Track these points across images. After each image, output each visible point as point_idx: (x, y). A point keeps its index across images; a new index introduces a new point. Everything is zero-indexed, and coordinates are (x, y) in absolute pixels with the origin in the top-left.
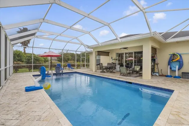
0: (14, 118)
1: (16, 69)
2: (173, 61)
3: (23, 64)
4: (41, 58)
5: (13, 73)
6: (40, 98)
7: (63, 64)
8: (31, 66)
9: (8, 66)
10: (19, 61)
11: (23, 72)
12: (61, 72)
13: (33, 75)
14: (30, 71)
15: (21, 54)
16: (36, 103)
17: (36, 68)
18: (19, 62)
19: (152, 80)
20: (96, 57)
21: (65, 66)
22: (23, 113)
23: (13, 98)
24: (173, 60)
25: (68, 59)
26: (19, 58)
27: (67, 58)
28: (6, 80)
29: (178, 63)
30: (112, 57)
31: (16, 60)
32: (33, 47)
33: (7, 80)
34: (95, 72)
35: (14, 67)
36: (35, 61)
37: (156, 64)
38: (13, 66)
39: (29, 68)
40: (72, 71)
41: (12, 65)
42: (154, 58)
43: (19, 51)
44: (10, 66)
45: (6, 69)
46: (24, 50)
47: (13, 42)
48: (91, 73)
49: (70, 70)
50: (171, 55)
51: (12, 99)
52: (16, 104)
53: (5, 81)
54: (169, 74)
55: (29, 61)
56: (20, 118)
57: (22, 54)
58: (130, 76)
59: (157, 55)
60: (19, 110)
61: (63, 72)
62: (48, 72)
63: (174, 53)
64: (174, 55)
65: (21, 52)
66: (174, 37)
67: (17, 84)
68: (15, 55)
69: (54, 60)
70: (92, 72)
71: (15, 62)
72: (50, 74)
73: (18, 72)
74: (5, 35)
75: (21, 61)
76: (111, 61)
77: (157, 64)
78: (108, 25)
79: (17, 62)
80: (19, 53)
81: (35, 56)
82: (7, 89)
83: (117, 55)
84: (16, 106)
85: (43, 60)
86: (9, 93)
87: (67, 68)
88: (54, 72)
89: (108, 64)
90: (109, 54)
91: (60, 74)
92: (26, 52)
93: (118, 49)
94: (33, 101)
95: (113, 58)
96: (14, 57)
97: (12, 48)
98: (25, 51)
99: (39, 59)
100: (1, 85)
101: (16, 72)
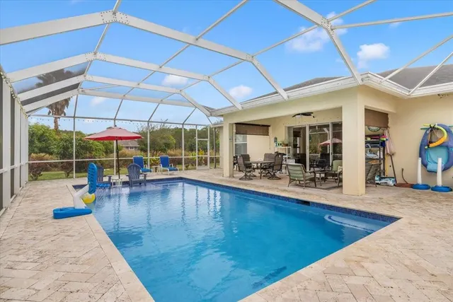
0: (29, 261)
1: (36, 171)
2: (431, 145)
3: (52, 159)
4: (96, 143)
5: (27, 180)
6: (83, 231)
7: (149, 157)
8: (71, 164)
9: (17, 164)
10: (42, 152)
11: (51, 179)
12: (141, 178)
13: (74, 186)
14: (68, 176)
15: (48, 134)
16: (74, 238)
17: (81, 168)
18: (42, 154)
19: (367, 196)
20: (231, 139)
21: (154, 163)
22: (47, 253)
23: (28, 230)
24: (431, 142)
25: (168, 146)
26: (44, 144)
27: (164, 141)
28: (13, 197)
29: (443, 152)
30: (276, 138)
31: (36, 150)
32: (74, 117)
33: (15, 196)
34: (230, 177)
35: (31, 167)
36: (82, 151)
37: (387, 154)
38: (29, 164)
39: (67, 169)
40: (170, 175)
41: (27, 161)
42: (382, 139)
43: (43, 126)
44: (22, 163)
45: (12, 171)
46: (56, 122)
47: (28, 108)
48: (222, 180)
49: (165, 173)
50: (424, 131)
51: (25, 232)
52: (34, 239)
53: (11, 197)
54: (420, 181)
55: (65, 153)
56: (41, 260)
57: (50, 134)
58: (316, 187)
59: (390, 130)
60: (39, 248)
61: (147, 178)
62: (110, 178)
63: (432, 126)
64: (432, 129)
65: (48, 129)
66: (428, 83)
67: (36, 204)
68: (32, 137)
69: (131, 148)
70: (221, 178)
71: (33, 155)
72: (114, 184)
73: (39, 178)
74: (12, 95)
75: (46, 152)
76: (273, 149)
77: (391, 155)
78: (250, 59)
79: (37, 153)
80: (44, 132)
81: (81, 140)
82: (16, 215)
83: (289, 133)
84: (33, 242)
85: (102, 147)
86: (20, 221)
87: (160, 167)
88: (125, 178)
89: (267, 156)
90: (268, 129)
91: (140, 183)
92: (60, 128)
93: (290, 115)
94: (68, 236)
95: (279, 141)
96: (31, 142)
97: (27, 120)
98: (56, 126)
99: (91, 147)
100: (4, 206)
101: (36, 179)
